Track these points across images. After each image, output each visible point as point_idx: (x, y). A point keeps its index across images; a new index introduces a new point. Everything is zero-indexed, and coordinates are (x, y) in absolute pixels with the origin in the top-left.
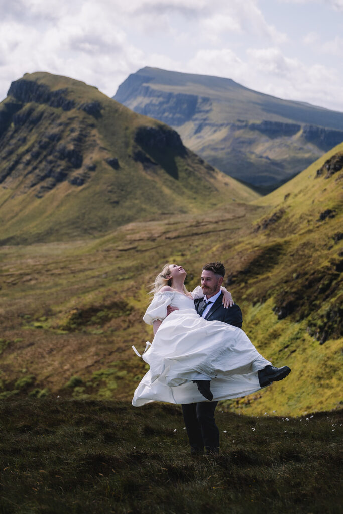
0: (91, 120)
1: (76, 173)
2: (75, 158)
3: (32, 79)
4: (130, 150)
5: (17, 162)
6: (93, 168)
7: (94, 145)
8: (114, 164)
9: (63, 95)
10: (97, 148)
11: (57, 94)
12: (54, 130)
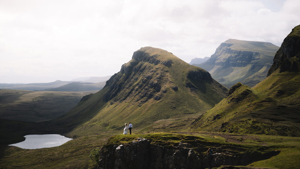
0: (167, 68)
1: (158, 94)
2: (157, 87)
3: (143, 50)
4: (184, 83)
5: (132, 90)
6: (165, 92)
7: (167, 80)
8: (176, 89)
9: (155, 58)
10: (168, 82)
11: (152, 57)
12: (150, 74)
